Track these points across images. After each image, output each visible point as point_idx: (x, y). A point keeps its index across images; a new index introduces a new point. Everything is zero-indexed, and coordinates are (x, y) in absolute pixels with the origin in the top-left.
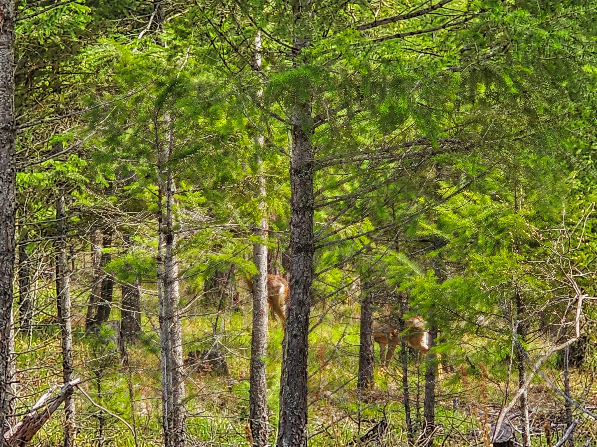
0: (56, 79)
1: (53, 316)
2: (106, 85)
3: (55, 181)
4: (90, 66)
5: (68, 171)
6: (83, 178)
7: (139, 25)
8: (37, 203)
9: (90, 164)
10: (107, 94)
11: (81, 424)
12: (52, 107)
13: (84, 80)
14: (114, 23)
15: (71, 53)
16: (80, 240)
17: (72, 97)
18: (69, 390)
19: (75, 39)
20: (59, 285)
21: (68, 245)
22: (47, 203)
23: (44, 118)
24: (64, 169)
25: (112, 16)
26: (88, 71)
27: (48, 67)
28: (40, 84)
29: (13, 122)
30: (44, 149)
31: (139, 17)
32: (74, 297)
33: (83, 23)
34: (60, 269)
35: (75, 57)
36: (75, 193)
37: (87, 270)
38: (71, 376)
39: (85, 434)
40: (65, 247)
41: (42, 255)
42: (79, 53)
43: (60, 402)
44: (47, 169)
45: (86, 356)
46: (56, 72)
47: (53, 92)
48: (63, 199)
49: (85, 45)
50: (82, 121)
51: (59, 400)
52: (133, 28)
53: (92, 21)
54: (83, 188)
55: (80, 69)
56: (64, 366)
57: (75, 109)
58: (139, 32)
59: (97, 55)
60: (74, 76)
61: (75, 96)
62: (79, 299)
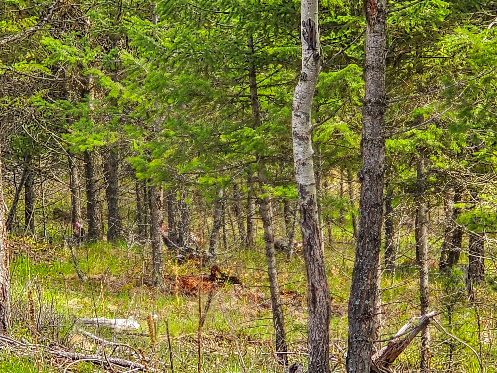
0: (419, 61)
1: (412, 259)
2: (460, 68)
3: (417, 147)
4: (448, 51)
5: (427, 139)
6: (440, 144)
7: (488, 18)
8: (401, 165)
9: (446, 134)
10: (461, 75)
11: (435, 349)
12: (415, 85)
13: (442, 63)
14: (468, 16)
15: (432, 41)
16: (436, 196)
17: (432, 78)
18: (426, 321)
19: (436, 29)
20: (418, 234)
21: (426, 200)
22: (410, 165)
23: (409, 94)
24: (424, 137)
25: (467, 10)
26: (446, 56)
27: (412, 52)
28: (406, 66)
29: (384, 98)
30: (408, 120)
31: (489, 11)
32: (430, 243)
33: (442, 15)
34: (419, 220)
35: (436, 44)
36: (433, 157)
37: (441, 222)
38: (427, 309)
39: (437, 358)
40: (424, 202)
41: (404, 208)
42: (438, 40)
43: (418, 331)
44: (410, 136)
45: (439, 293)
46: (420, 56)
47: (417, 72)
48: (423, 162)
49: (444, 34)
50: (440, 97)
51: (417, 329)
52: (483, 20)
53: (450, 14)
54: (440, 152)
55: (439, 54)
56: (421, 300)
57: (435, 87)
58: (488, 23)
59: (454, 42)
60: (434, 60)
61: (435, 76)
62: (434, 246)
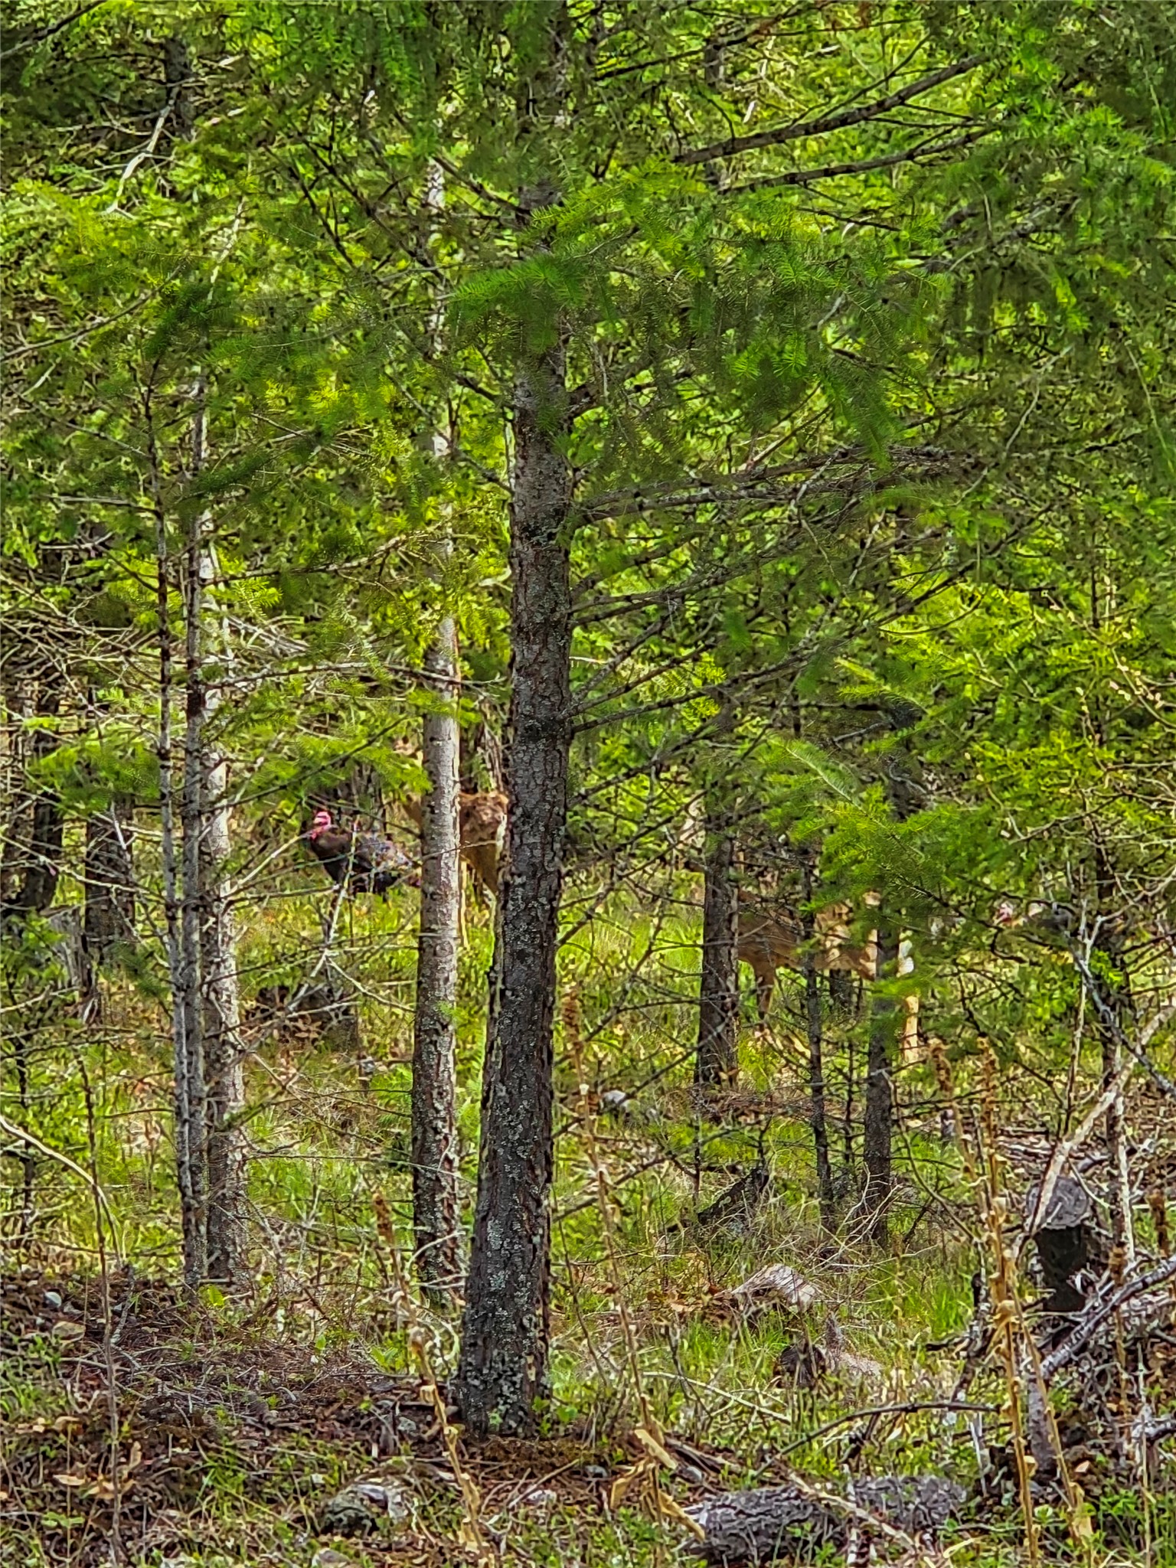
2: (40, 296)
7: (127, 141)
10: (41, 319)
14: (62, 136)
25: (57, 117)
31: (127, 120)
53: (5, 131)
59: (13, 223)
